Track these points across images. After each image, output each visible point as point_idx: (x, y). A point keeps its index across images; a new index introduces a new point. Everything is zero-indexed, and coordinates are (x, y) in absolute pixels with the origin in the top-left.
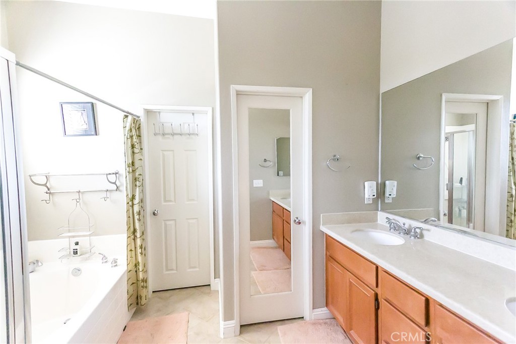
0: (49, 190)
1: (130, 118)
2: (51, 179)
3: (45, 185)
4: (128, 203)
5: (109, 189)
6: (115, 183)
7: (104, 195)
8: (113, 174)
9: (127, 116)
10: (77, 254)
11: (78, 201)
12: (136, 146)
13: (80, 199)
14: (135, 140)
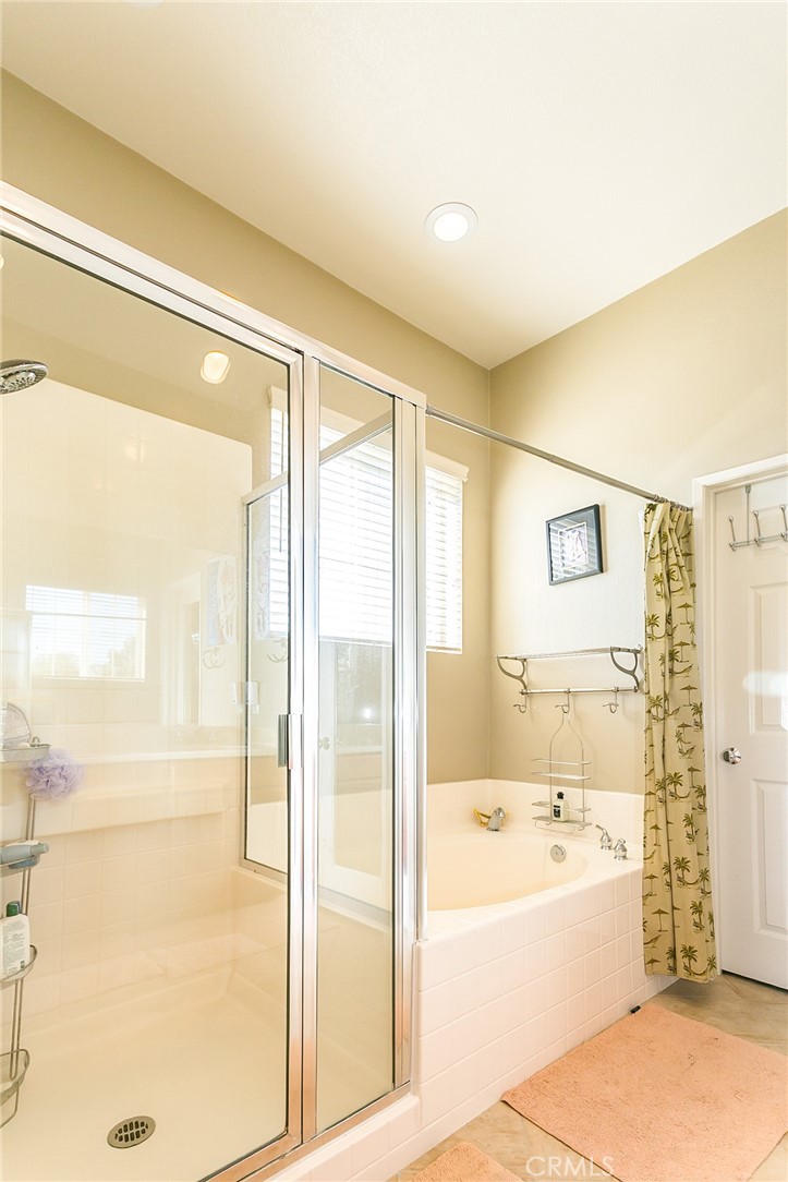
0: (525, 688)
1: (660, 507)
2: (530, 669)
3: (520, 678)
4: (649, 712)
5: (621, 687)
6: (632, 673)
7: (611, 698)
8: (629, 651)
9: (652, 508)
10: (559, 816)
11: (566, 709)
12: (676, 575)
13: (568, 706)
14: (673, 560)
